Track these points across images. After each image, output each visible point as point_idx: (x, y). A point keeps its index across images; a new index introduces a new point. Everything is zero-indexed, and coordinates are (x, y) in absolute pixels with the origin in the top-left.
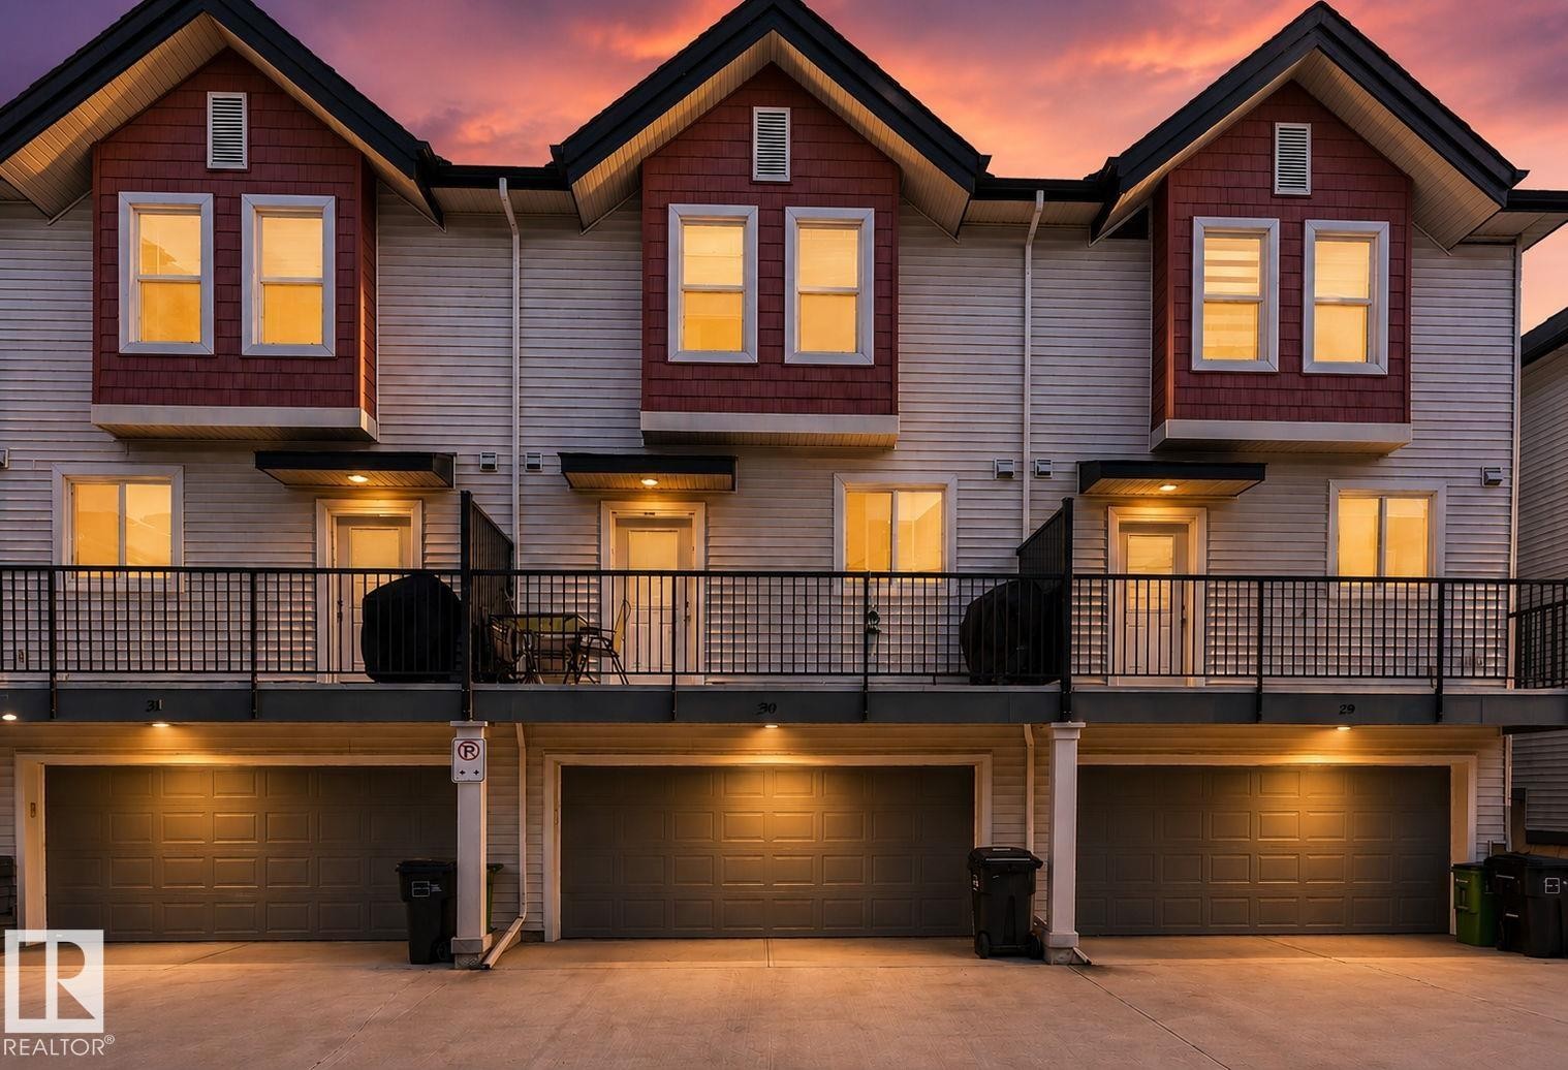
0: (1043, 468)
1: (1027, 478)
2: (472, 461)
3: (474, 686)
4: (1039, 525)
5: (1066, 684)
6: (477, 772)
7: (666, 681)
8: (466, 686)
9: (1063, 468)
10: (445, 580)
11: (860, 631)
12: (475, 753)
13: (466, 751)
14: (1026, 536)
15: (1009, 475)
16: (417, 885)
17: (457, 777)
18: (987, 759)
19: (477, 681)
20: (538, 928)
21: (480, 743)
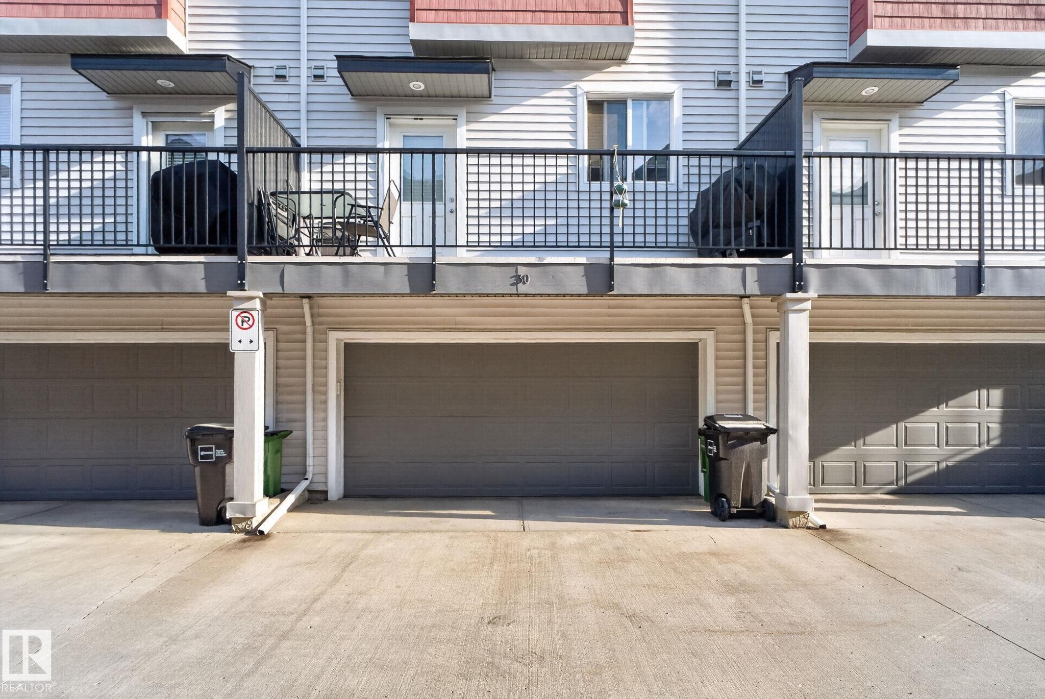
0: (756, 78)
1: (743, 85)
2: (267, 72)
3: (251, 259)
4: (752, 128)
5: (798, 258)
6: (251, 342)
7: (426, 253)
8: (242, 258)
9: (774, 78)
10: (223, 158)
11: (607, 204)
12: (251, 323)
13: (243, 322)
14: (743, 136)
15: (729, 83)
16: (202, 449)
17: (234, 347)
18: (709, 336)
19: (251, 253)
20: (324, 489)
21: (255, 313)
